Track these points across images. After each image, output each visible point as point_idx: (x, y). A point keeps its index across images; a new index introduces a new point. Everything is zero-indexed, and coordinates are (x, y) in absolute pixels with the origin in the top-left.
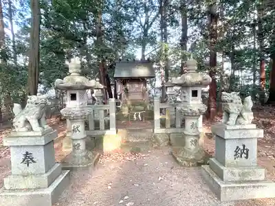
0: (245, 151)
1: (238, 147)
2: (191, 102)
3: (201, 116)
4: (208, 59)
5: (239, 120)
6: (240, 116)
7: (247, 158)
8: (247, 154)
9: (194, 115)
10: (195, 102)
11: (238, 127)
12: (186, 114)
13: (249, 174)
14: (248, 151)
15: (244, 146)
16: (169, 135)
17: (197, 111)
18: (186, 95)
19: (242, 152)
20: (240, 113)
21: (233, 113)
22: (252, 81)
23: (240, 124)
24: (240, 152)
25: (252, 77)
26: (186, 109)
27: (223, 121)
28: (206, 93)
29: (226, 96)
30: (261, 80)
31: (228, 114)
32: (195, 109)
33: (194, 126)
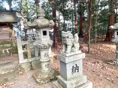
0: (77, 68)
1: (73, 66)
2: (43, 39)
3: (50, 48)
4: (51, 14)
5: (72, 49)
6: (73, 46)
7: (78, 72)
8: (78, 69)
9: (46, 48)
10: (45, 39)
11: (72, 54)
12: (40, 48)
13: (80, 81)
14: (78, 67)
15: (76, 65)
16: (31, 63)
17: (47, 45)
18: (39, 34)
19: (76, 69)
20: (73, 45)
21: (69, 45)
22: (72, 26)
23: (73, 51)
24: (74, 69)
25: (72, 24)
26: (40, 45)
27: (64, 50)
28: (52, 32)
29: (64, 34)
30: (76, 25)
31: (66, 46)
32: (46, 44)
33: (46, 55)
